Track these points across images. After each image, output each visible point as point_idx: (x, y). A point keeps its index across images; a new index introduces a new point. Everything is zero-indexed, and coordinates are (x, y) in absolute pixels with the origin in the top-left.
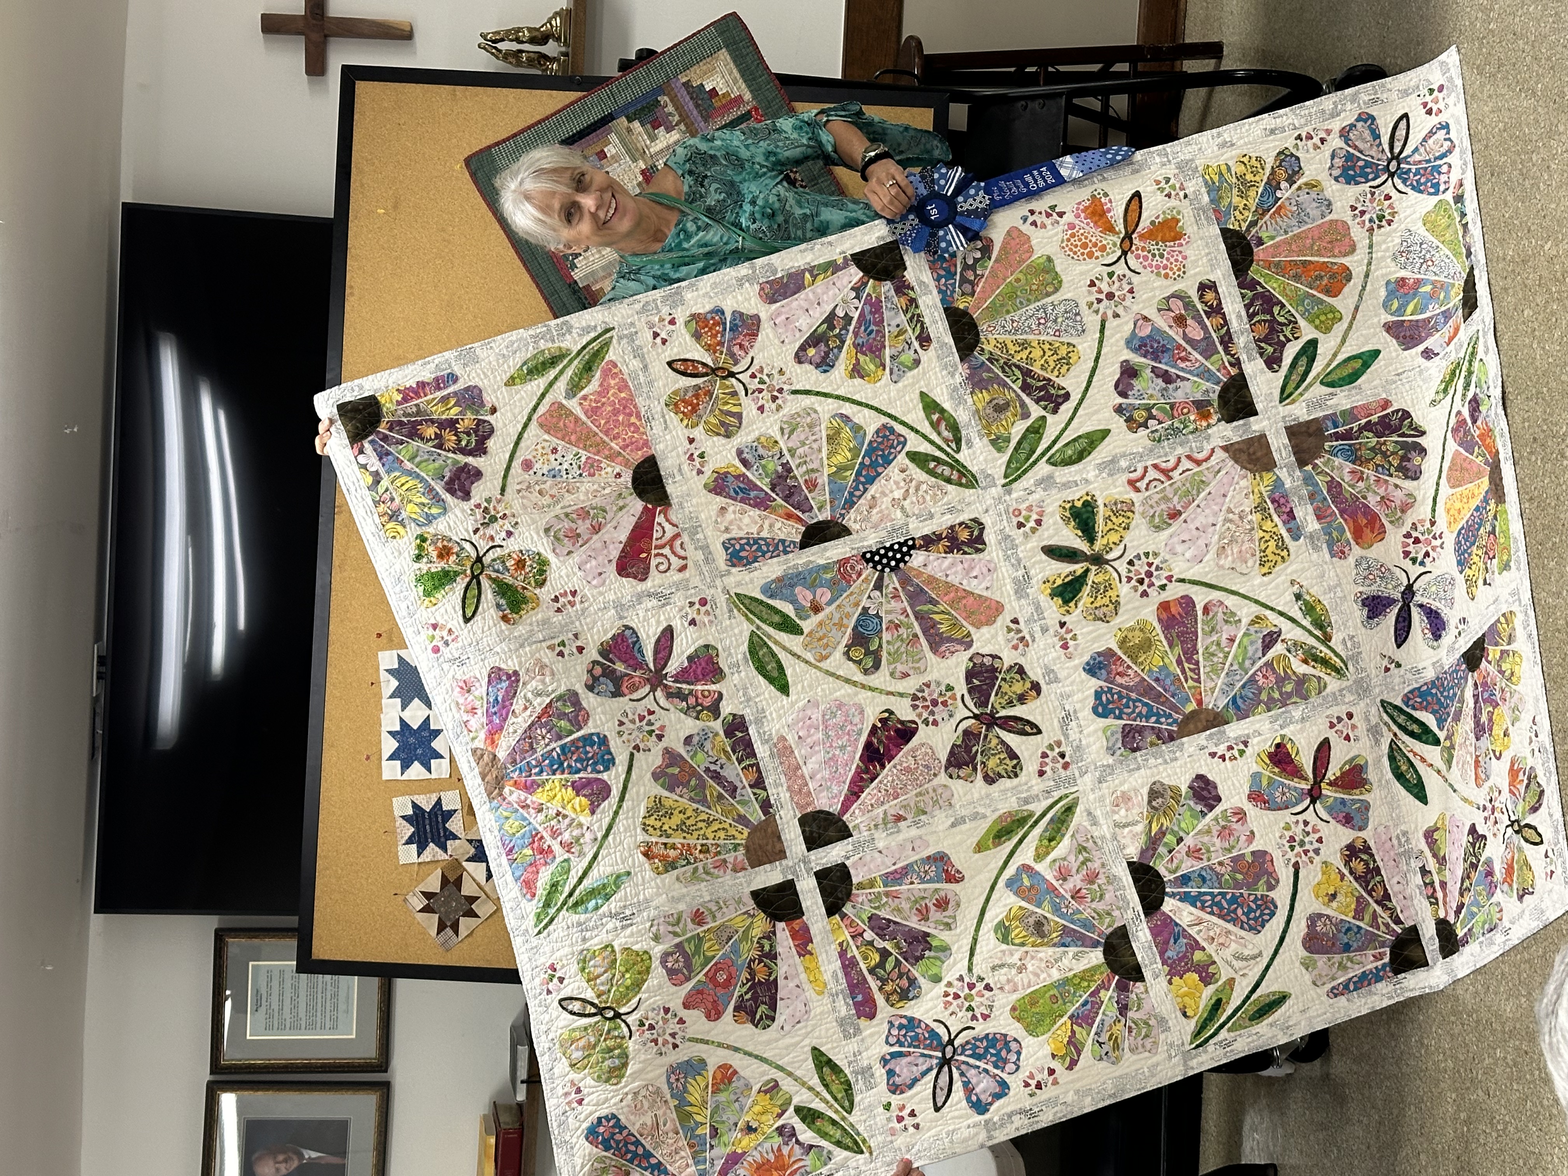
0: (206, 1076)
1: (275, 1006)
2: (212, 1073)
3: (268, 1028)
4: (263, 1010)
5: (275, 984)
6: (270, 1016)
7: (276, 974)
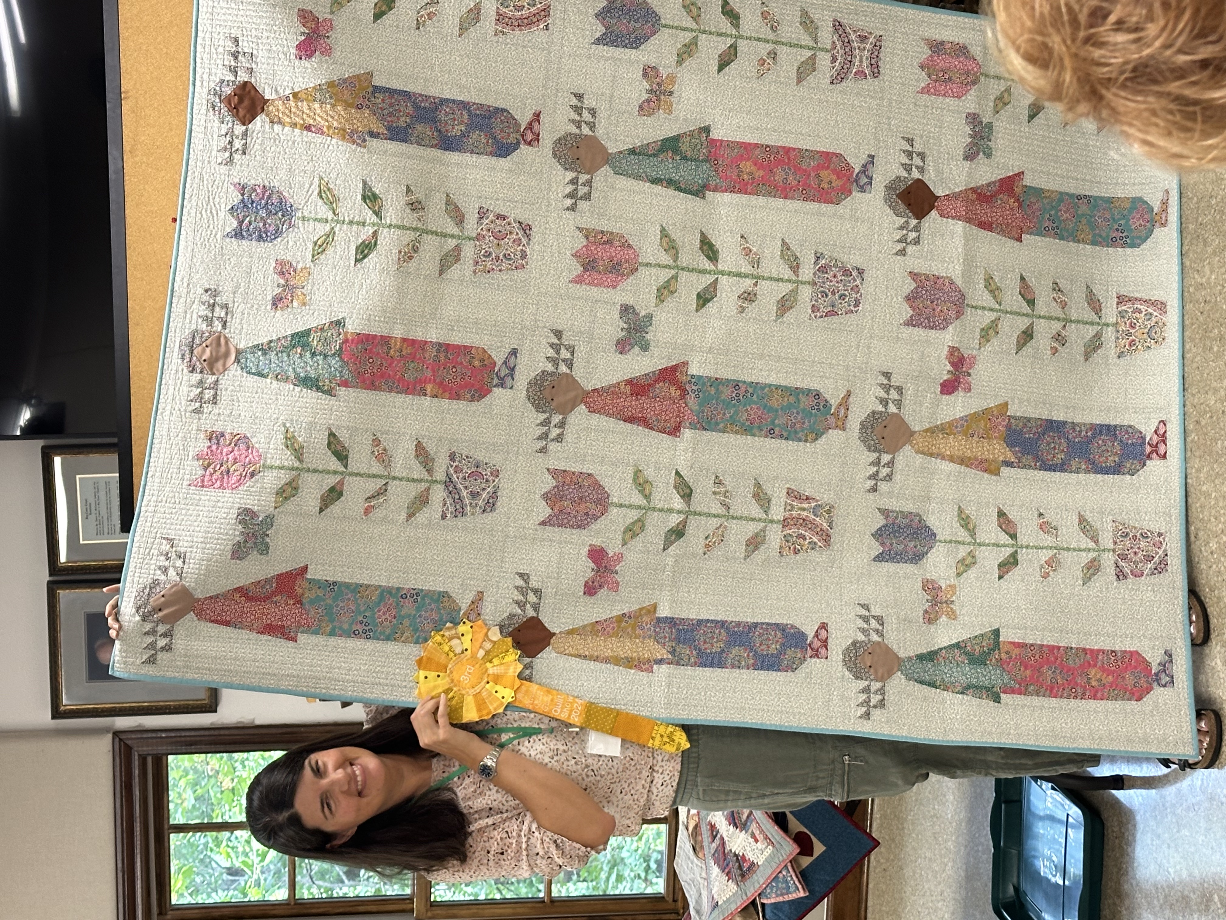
0: (45, 576)
1: (104, 513)
2: (50, 575)
3: (99, 533)
4: (92, 517)
5: (102, 494)
6: (99, 522)
7: (102, 486)
